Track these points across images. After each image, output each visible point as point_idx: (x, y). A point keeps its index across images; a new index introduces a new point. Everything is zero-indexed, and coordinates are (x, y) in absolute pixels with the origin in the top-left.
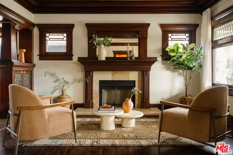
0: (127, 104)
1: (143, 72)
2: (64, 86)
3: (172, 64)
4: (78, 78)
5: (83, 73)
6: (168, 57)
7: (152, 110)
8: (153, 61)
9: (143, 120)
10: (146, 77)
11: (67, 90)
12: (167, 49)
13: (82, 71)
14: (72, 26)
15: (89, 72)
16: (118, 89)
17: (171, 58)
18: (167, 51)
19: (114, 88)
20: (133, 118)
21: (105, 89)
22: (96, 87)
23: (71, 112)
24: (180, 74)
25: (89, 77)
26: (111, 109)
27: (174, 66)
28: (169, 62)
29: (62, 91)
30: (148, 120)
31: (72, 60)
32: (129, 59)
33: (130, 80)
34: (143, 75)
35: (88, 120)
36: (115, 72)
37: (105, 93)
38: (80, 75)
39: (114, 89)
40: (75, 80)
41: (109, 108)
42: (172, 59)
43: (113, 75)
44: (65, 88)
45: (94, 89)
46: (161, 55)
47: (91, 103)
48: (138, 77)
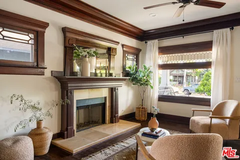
14: (45, 25)
15: (71, 91)
24: (132, 87)
33: (103, 96)
43: (89, 93)
46: (122, 72)
47: (73, 130)
48: (109, 93)
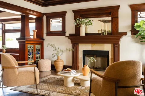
1: (114, 44)
10: (116, 48)
11: (61, 56)
15: (75, 44)
19: (93, 55)
22: (81, 55)
25: (74, 48)
29: (58, 57)
31: (65, 36)
45: (79, 56)
46: (131, 31)
47: (76, 66)
48: (111, 48)
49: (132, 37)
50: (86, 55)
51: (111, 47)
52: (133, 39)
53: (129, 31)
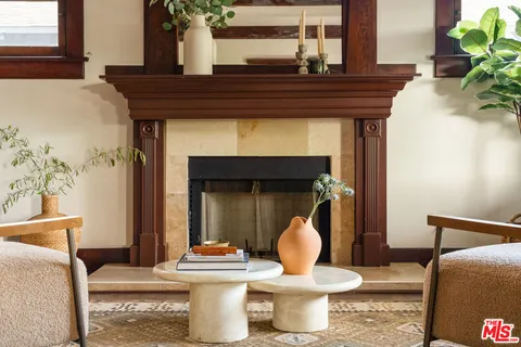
0: (296, 241)
1: (360, 122)
2: (48, 178)
3: (475, 89)
4: (107, 149)
5: (125, 128)
6: (461, 63)
7: (396, 273)
8: (400, 77)
9: (362, 306)
11: (61, 196)
12: (456, 33)
13: (121, 122)
15: (149, 122)
16: (263, 191)
17: (470, 68)
18: (456, 41)
19: (245, 186)
20: (320, 295)
21: (212, 191)
22: (176, 183)
23: (67, 261)
24: (507, 127)
25: (147, 143)
26: (229, 256)
27: (482, 96)
28: (463, 81)
29: (45, 200)
30: (381, 306)
31: (81, 76)
32: (304, 71)
33: (311, 153)
34: (360, 133)
35: (143, 306)
36: (250, 122)
37: (211, 205)
38: (114, 134)
39: (249, 190)
40: (96, 157)
41: (221, 252)
42: (474, 71)
43: (242, 136)
44: (54, 185)
45: (168, 190)
46: (432, 58)
47: (157, 244)
48: (343, 142)
49: (439, 90)
50: (208, 184)
51: (344, 135)
52: (441, 97)
53: (423, 58)
